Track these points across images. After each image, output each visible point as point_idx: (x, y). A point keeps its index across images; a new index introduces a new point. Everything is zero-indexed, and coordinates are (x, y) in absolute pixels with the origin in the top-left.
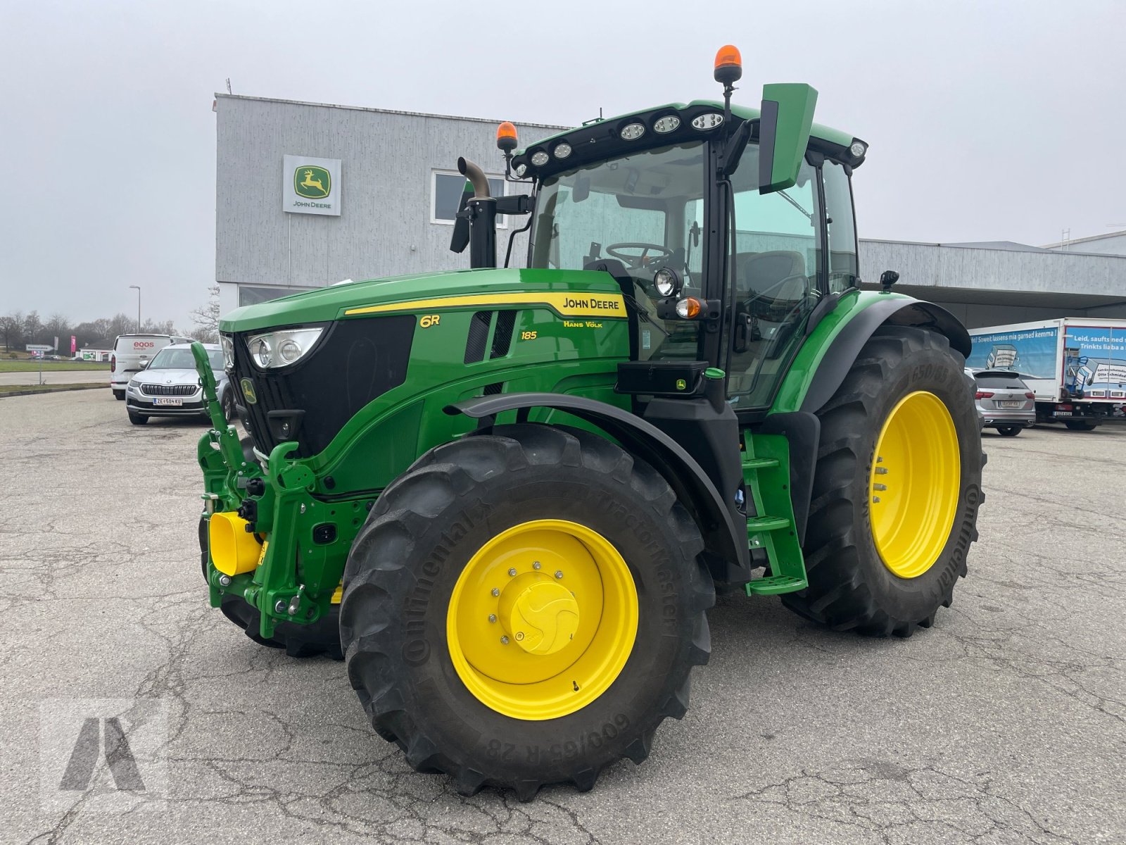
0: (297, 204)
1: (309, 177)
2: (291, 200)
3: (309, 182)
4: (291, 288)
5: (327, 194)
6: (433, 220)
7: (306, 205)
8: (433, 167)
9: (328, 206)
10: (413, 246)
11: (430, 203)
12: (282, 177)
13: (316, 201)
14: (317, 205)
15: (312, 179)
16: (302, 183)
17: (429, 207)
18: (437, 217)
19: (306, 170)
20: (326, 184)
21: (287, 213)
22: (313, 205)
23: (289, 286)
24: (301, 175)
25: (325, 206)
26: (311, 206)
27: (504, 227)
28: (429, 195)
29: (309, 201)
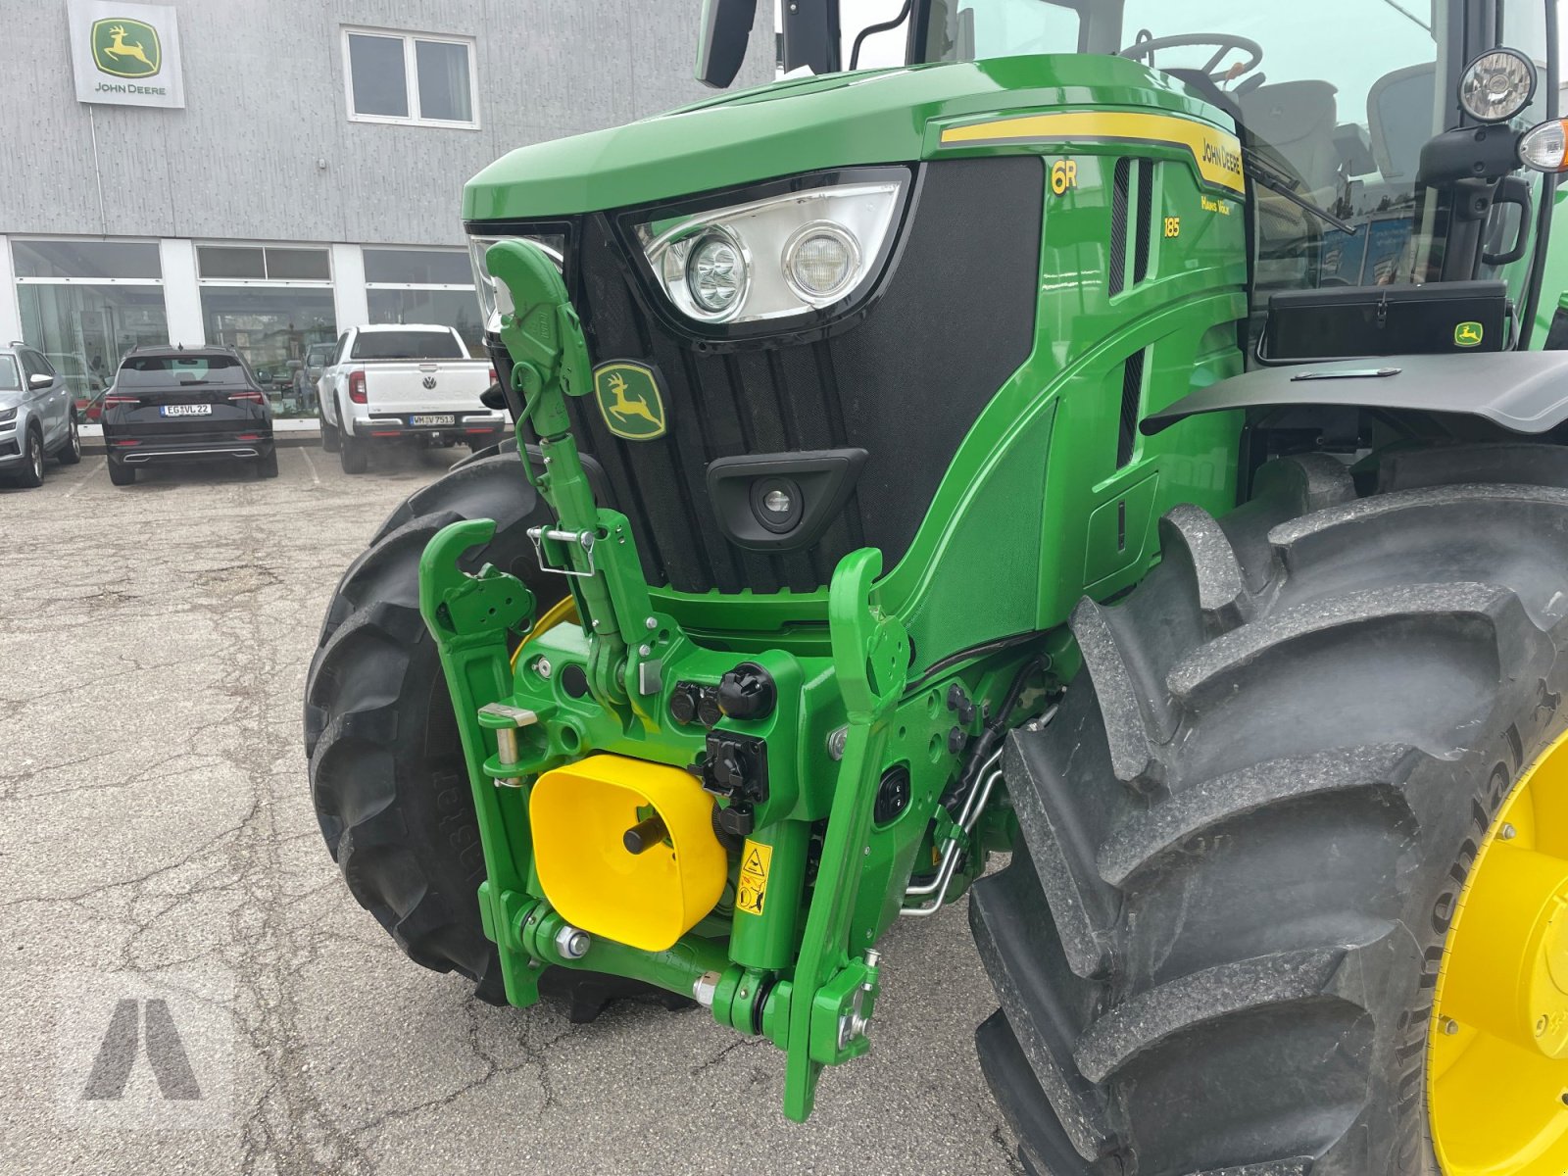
0: (102, 88)
1: (118, 39)
2: (90, 81)
3: (119, 48)
4: (107, 241)
5: (155, 70)
6: (351, 114)
7: (119, 89)
8: (343, 22)
9: (161, 92)
10: (322, 161)
11: (343, 85)
12: (68, 40)
13: (137, 83)
14: (139, 90)
15: (125, 42)
16: (107, 50)
17: (342, 92)
18: (357, 111)
19: (112, 25)
20: (151, 50)
21: (85, 104)
22: (132, 89)
23: (105, 236)
24: (103, 35)
25: (155, 90)
26: (125, 91)
27: (476, 127)
28: (341, 71)
29: (124, 82)
